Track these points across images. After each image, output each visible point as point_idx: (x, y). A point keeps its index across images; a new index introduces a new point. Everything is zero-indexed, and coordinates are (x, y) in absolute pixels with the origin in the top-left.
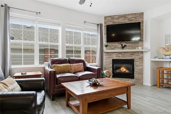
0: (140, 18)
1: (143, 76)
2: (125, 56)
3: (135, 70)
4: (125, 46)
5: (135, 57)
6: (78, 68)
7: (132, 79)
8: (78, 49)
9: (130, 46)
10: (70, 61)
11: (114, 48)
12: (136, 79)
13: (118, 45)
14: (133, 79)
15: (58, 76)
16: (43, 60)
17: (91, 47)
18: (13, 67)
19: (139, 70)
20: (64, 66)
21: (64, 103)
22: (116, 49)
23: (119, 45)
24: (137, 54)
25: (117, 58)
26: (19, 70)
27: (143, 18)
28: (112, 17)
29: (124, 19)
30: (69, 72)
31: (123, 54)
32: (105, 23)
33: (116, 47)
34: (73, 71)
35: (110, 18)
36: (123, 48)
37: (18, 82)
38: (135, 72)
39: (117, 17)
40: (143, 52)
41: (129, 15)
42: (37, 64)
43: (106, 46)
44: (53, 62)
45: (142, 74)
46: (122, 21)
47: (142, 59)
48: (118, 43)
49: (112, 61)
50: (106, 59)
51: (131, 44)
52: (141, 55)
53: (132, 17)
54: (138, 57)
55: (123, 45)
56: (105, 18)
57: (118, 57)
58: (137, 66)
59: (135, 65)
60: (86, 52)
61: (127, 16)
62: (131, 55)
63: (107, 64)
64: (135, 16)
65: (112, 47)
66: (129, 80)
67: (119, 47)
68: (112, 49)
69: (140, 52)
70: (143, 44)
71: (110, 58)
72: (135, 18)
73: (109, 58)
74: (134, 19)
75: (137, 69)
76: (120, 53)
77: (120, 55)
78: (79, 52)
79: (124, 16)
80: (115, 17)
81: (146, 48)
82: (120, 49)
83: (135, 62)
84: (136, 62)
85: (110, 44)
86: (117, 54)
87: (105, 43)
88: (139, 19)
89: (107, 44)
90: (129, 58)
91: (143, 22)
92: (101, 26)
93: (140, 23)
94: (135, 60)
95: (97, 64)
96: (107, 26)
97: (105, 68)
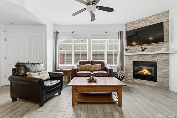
0: (165, 17)
1: (168, 80)
2: (146, 58)
3: (158, 73)
4: (146, 48)
5: (158, 59)
6: (96, 68)
7: (154, 82)
8: (102, 53)
9: (151, 48)
11: (134, 51)
12: (159, 83)
14: (156, 83)
15: (78, 73)
16: (76, 61)
17: (113, 51)
19: (163, 74)
22: (136, 52)
23: (139, 48)
24: (161, 57)
25: (138, 61)
27: (168, 17)
28: (132, 23)
29: (145, 23)
31: (144, 56)
32: (126, 30)
33: (137, 50)
34: (92, 70)
35: (130, 24)
36: (143, 50)
38: (158, 75)
39: (138, 22)
40: (168, 53)
41: (150, 17)
43: (127, 50)
44: (80, 63)
45: (168, 78)
46: (143, 25)
47: (167, 62)
48: (139, 46)
49: (133, 63)
50: (127, 61)
51: (153, 46)
52: (165, 57)
53: (154, 18)
54: (162, 60)
55: (143, 48)
56: (126, 25)
57: (138, 59)
58: (161, 68)
59: (157, 68)
60: (109, 55)
61: (148, 19)
62: (153, 57)
63: (128, 66)
64: (157, 17)
66: (151, 83)
67: (139, 49)
68: (133, 52)
69: (165, 54)
70: (168, 45)
71: (131, 60)
72: (158, 19)
73: (129, 60)
74: (156, 20)
75: (160, 72)
76: (141, 55)
77: (141, 58)
78: (102, 55)
79: (145, 20)
80: (136, 22)
81: (173, 49)
82: (140, 52)
83: (157, 65)
84: (159, 64)
85: (130, 48)
86: (137, 56)
87: (125, 47)
88: (163, 19)
89: (127, 48)
90: (151, 60)
91: (168, 22)
92: (121, 33)
93: (163, 23)
94: (158, 63)
95: (118, 65)
96: (127, 32)
97: (126, 69)
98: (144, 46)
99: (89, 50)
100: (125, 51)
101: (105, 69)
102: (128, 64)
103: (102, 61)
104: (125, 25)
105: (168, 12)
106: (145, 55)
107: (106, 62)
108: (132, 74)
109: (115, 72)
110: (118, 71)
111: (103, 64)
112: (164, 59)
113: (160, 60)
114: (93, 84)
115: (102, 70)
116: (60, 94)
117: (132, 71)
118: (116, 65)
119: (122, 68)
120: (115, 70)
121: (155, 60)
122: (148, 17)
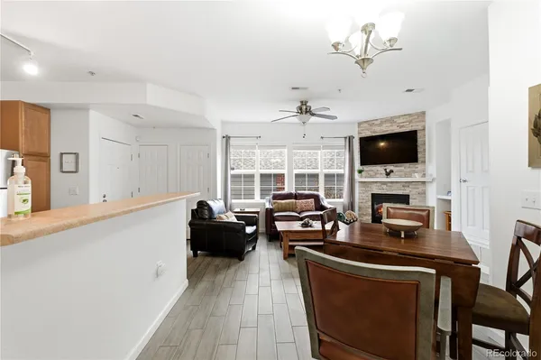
0: (419, 122)
2: (393, 188)
4: (392, 171)
5: (411, 190)
6: (305, 206)
9: (401, 171)
10: (296, 197)
11: (374, 174)
13: (380, 169)
15: (276, 214)
16: (264, 193)
17: (336, 172)
18: (234, 201)
20: (289, 204)
21: (279, 245)
22: (377, 176)
24: (414, 187)
25: (380, 192)
26: (238, 205)
27: (424, 121)
28: (370, 123)
29: (391, 126)
30: (293, 211)
31: (389, 184)
32: (359, 133)
33: (378, 174)
34: (299, 209)
35: (366, 125)
36: (388, 174)
37: (236, 216)
39: (378, 122)
40: (425, 182)
41: (399, 117)
42: (257, 199)
43: (360, 172)
44: (275, 197)
46: (387, 129)
47: (424, 195)
48: (381, 166)
49: (372, 196)
50: (361, 193)
51: (403, 168)
52: (421, 188)
53: (404, 120)
54: (416, 191)
56: (359, 124)
57: (380, 189)
61: (395, 120)
62: (403, 186)
63: (362, 201)
64: (409, 119)
65: (371, 173)
67: (381, 172)
68: (371, 177)
69: (421, 183)
70: (425, 168)
71: (369, 191)
72: (410, 122)
73: (365, 190)
74: (408, 123)
76: (385, 183)
77: (385, 187)
79: (391, 120)
80: (376, 122)
81: (431, 175)
82: (383, 177)
83: (410, 200)
84: (412, 199)
85: (366, 168)
86: (379, 184)
87: (357, 165)
88: (417, 124)
89: (361, 168)
90: (400, 192)
91: (424, 129)
92: (350, 139)
93: (416, 131)
94: (411, 197)
95: (345, 200)
96: (361, 139)
97: (360, 208)
98: (390, 168)
99: (290, 171)
100: (357, 175)
101: (322, 208)
102: (363, 199)
103: (315, 193)
104: (357, 125)
105: (424, 113)
106: (392, 182)
107: (321, 194)
108: (370, 218)
109: (339, 214)
110: (345, 211)
111: (317, 198)
112: (420, 190)
113: (414, 191)
114: (309, 229)
115: (317, 210)
116: (254, 248)
117: (370, 210)
118: (342, 200)
119: (352, 206)
120: (340, 210)
121: (406, 192)
122: (396, 117)
